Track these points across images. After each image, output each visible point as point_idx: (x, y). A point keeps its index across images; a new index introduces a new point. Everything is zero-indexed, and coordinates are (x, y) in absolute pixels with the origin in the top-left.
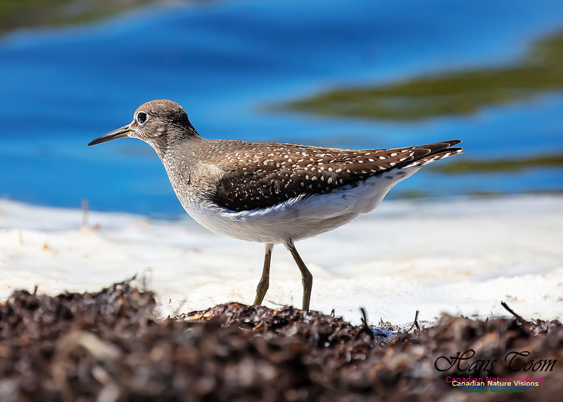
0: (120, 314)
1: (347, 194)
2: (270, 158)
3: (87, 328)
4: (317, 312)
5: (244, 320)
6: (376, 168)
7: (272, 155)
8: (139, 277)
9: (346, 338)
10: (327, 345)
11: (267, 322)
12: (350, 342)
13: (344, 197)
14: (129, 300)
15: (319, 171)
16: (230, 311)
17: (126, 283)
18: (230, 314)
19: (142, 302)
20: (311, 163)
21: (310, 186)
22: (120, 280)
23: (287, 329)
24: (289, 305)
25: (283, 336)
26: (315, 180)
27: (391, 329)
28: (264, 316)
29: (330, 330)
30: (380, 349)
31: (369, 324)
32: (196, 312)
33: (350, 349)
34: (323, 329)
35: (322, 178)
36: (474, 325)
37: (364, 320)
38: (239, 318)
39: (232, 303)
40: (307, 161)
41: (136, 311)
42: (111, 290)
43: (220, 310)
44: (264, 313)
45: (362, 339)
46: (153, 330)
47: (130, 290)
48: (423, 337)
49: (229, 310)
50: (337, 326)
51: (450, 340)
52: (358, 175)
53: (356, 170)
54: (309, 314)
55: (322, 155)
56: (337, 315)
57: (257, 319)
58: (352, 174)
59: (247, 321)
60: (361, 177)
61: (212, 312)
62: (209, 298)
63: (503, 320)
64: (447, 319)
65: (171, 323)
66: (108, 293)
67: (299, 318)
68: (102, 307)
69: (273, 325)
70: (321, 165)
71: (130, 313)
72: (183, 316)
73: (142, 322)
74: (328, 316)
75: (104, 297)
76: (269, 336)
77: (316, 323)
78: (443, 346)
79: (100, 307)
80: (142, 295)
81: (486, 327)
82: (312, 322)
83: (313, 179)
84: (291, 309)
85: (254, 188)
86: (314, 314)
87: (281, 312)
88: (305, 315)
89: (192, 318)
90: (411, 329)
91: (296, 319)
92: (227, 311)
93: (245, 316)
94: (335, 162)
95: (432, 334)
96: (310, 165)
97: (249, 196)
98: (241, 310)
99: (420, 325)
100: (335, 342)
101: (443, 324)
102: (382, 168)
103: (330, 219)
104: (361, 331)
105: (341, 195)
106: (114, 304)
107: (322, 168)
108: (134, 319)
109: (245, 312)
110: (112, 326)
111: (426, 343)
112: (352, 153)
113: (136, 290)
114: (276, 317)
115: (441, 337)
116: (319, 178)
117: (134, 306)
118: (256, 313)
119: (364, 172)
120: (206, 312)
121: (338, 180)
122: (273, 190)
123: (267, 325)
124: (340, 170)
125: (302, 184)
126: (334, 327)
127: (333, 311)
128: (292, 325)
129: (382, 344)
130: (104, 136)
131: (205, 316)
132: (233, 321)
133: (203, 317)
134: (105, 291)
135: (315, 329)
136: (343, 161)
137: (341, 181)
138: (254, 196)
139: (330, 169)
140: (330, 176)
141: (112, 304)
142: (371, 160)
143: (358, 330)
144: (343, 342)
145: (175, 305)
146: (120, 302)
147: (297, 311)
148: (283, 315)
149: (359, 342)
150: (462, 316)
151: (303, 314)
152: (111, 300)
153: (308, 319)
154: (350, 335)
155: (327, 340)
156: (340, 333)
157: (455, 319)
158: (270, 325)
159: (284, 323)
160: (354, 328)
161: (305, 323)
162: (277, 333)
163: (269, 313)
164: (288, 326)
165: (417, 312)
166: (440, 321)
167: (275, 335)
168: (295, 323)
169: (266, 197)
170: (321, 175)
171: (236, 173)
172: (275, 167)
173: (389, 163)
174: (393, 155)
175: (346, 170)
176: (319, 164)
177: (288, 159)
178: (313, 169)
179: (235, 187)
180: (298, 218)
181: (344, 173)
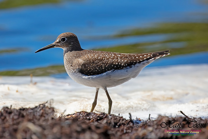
0: (42, 116)
1: (128, 70)
2: (100, 56)
3: (30, 120)
4: (113, 115)
6: (139, 60)
7: (101, 55)
8: (49, 102)
9: (124, 124)
10: (117, 126)
11: (95, 118)
12: (125, 126)
13: (127, 71)
14: (45, 110)
17: (44, 104)
18: (82, 116)
19: (50, 111)
20: (116, 58)
21: (115, 67)
24: (103, 112)
25: (101, 123)
27: (140, 121)
28: (94, 116)
30: (136, 128)
31: (132, 119)
32: (69, 115)
33: (125, 128)
34: (115, 121)
35: (120, 64)
36: (171, 120)
37: (130, 117)
38: (85, 117)
39: (83, 112)
40: (114, 57)
42: (39, 107)
43: (78, 114)
45: (130, 125)
46: (54, 121)
47: (45, 107)
48: (152, 124)
50: (121, 120)
52: (132, 63)
53: (132, 61)
55: (120, 56)
56: (121, 116)
57: (91, 117)
58: (130, 62)
59: (88, 118)
60: (134, 63)
61: (75, 115)
63: (181, 117)
64: (160, 117)
65: (60, 119)
66: (37, 108)
68: (35, 113)
71: (45, 115)
72: (64, 116)
73: (50, 119)
74: (117, 116)
76: (96, 123)
77: (113, 119)
78: (159, 127)
80: (50, 109)
82: (111, 118)
83: (116, 64)
84: (104, 114)
85: (95, 67)
88: (109, 116)
89: (68, 117)
90: (147, 121)
91: (106, 117)
92: (80, 114)
93: (87, 116)
94: (124, 58)
95: (155, 122)
97: (93, 70)
98: (86, 114)
99: (151, 119)
100: (120, 126)
101: (159, 119)
102: (141, 60)
105: (126, 70)
106: (40, 112)
107: (120, 60)
108: (47, 117)
110: (39, 120)
111: (153, 126)
112: (130, 55)
113: (47, 107)
114: (98, 117)
115: (158, 124)
116: (118, 64)
117: (47, 113)
118: (91, 115)
120: (73, 115)
122: (102, 68)
124: (126, 61)
126: (119, 120)
127: (119, 114)
128: (104, 119)
129: (137, 126)
132: (83, 118)
133: (72, 117)
135: (112, 121)
136: (127, 58)
137: (126, 65)
140: (122, 63)
142: (137, 57)
143: (128, 121)
144: (123, 126)
146: (42, 111)
147: (106, 114)
148: (101, 116)
149: (129, 126)
150: (166, 116)
152: (38, 110)
154: (125, 123)
155: (117, 125)
156: (122, 122)
157: (164, 117)
158: (96, 119)
159: (101, 119)
160: (126, 121)
161: (109, 119)
162: (99, 122)
163: (96, 115)
164: (103, 120)
165: (150, 115)
166: (158, 118)
167: (98, 123)
168: (105, 119)
169: (99, 70)
170: (119, 62)
171: (88, 62)
172: (102, 60)
173: (143, 59)
174: (145, 56)
175: (128, 61)
176: (119, 59)
177: (107, 57)
178: (116, 60)
179: (88, 67)
180: (110, 78)
181: (127, 62)
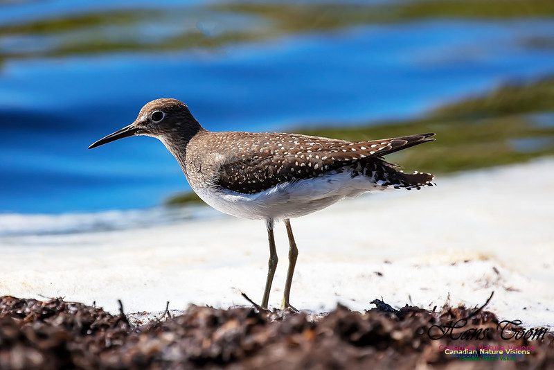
1: (333, 179)
2: (266, 146)
4: (80, 304)
5: (16, 312)
7: (268, 143)
9: (106, 327)
10: (89, 332)
11: (37, 313)
12: (109, 330)
13: (329, 181)
15: (308, 158)
16: (4, 304)
18: (4, 307)
20: (301, 150)
21: (299, 172)
23: (53, 319)
24: (56, 297)
25: (50, 325)
26: (303, 167)
28: (34, 307)
29: (91, 319)
30: (135, 335)
31: (126, 312)
33: (109, 335)
34: (85, 319)
35: (310, 165)
36: (217, 314)
37: (121, 310)
38: (12, 310)
39: (6, 297)
40: (298, 149)
44: (33, 305)
45: (120, 327)
48: (172, 325)
49: (3, 302)
50: (98, 316)
51: (196, 327)
52: (341, 162)
53: (340, 157)
54: (73, 305)
55: (312, 144)
56: (98, 306)
57: (27, 310)
58: (336, 161)
59: (19, 312)
60: (344, 164)
63: (243, 309)
64: (193, 309)
67: (64, 309)
69: (42, 315)
70: (309, 153)
74: (89, 307)
76: (38, 325)
77: (79, 314)
78: (191, 332)
81: (228, 316)
82: (76, 312)
83: (302, 165)
84: (58, 301)
85: (251, 173)
87: (48, 304)
88: (70, 306)
90: (163, 317)
91: (62, 310)
92: (1, 304)
93: (17, 308)
94: (322, 150)
95: (180, 322)
96: (300, 153)
97: (247, 180)
98: (14, 303)
99: (171, 313)
100: (96, 330)
101: (190, 313)
102: (362, 156)
103: (317, 200)
104: (119, 320)
105: (327, 179)
107: (310, 156)
109: (17, 304)
111: (175, 330)
112: (338, 142)
114: (44, 309)
115: (188, 324)
116: (307, 164)
118: (27, 305)
119: (346, 159)
121: (324, 166)
122: (267, 175)
123: (36, 316)
124: (326, 157)
125: (292, 169)
126: (95, 317)
127: (94, 303)
128: (58, 315)
129: (138, 331)
132: (7, 312)
135: (78, 319)
136: (328, 150)
137: (326, 167)
139: (317, 157)
140: (317, 163)
142: (353, 150)
143: (115, 319)
144: (103, 330)
147: (63, 303)
148: (51, 306)
149: (117, 330)
150: (207, 306)
151: (67, 306)
153: (73, 309)
154: (109, 324)
155: (89, 328)
156: (100, 322)
157: (202, 308)
158: (39, 315)
159: (51, 314)
160: (112, 317)
161: (70, 314)
162: (45, 322)
163: (38, 305)
164: (54, 316)
165: (168, 303)
166: (188, 310)
167: (43, 325)
168: (61, 314)
169: (261, 181)
170: (309, 162)
171: (236, 160)
172: (269, 154)
173: (369, 152)
174: (373, 146)
175: (331, 158)
177: (281, 147)
179: (235, 172)
180: (289, 200)
181: (329, 160)
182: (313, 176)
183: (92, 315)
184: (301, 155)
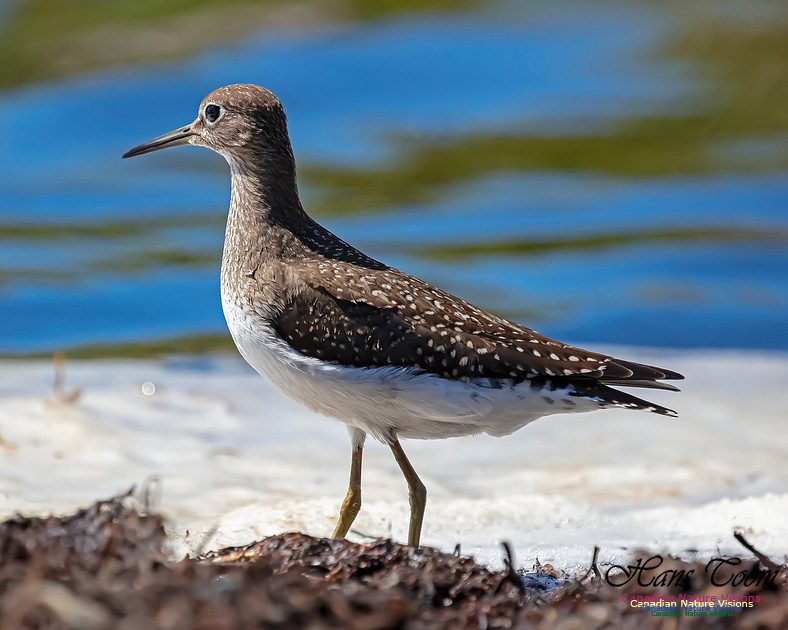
0: (107, 552)
3: (52, 575)
4: (431, 549)
5: (310, 563)
7: (389, 287)
8: (138, 491)
9: (479, 593)
10: (448, 602)
11: (349, 566)
12: (486, 599)
13: (475, 395)
14: (121, 529)
15: (453, 340)
16: (288, 548)
17: (117, 501)
18: (288, 553)
19: (145, 532)
20: (444, 322)
22: (106, 495)
23: (382, 577)
24: (386, 536)
25: (376, 588)
26: (440, 352)
27: (553, 576)
28: (344, 555)
29: (453, 578)
30: (535, 610)
31: (517, 567)
32: (232, 549)
33: (486, 609)
34: (441, 577)
35: (453, 353)
37: (509, 562)
38: (303, 558)
39: (292, 534)
41: (133, 547)
42: (93, 512)
43: (272, 545)
44: (343, 550)
45: (506, 594)
46: (161, 579)
47: (124, 512)
48: (605, 591)
49: (286, 545)
50: (464, 572)
53: (509, 360)
54: (418, 552)
55: (465, 317)
56: (465, 553)
57: (332, 560)
58: (500, 364)
59: (316, 563)
60: (513, 374)
61: (258, 548)
62: (252, 528)
65: (191, 566)
66: (87, 517)
67: (401, 558)
68: (78, 541)
69: (360, 570)
70: (458, 333)
71: (123, 551)
72: (210, 555)
73: (144, 566)
74: (449, 556)
75: (81, 524)
76: (353, 587)
77: (429, 567)
79: (73, 540)
80: (143, 520)
82: (423, 566)
83: (438, 349)
84: (388, 544)
86: (426, 552)
87: (373, 549)
88: (411, 553)
89: (226, 558)
90: (586, 577)
91: (397, 560)
92: (282, 547)
93: (313, 555)
94: (481, 335)
96: (441, 326)
97: (331, 339)
98: (306, 545)
99: (602, 569)
100: (460, 598)
102: (549, 372)
104: (504, 581)
105: (471, 391)
106: (97, 536)
107: (458, 338)
108: (130, 561)
109: (312, 548)
110: (94, 572)
111: (610, 600)
112: (512, 330)
113: (133, 512)
114: (363, 558)
116: (449, 351)
117: (131, 539)
118: (331, 550)
119: (520, 368)
120: (249, 548)
121: (476, 365)
123: (349, 570)
124: (484, 351)
126: (459, 574)
127: (458, 547)
128: (389, 570)
129: (538, 602)
130: (148, 142)
131: (247, 554)
132: (292, 563)
133: (243, 557)
134: (82, 514)
135: (428, 579)
136: (493, 338)
137: (480, 368)
138: (339, 342)
139: (470, 344)
140: (466, 355)
141: (93, 536)
142: (536, 353)
143: (498, 578)
144: (473, 598)
145: (196, 539)
146: (107, 532)
147: (398, 548)
148: (376, 553)
149: (501, 598)
150: (669, 555)
151: (407, 553)
152: (91, 529)
153: (416, 560)
154: (486, 588)
155: (448, 596)
156: (469, 584)
158: (354, 571)
159: (377, 567)
160: (492, 575)
161: (412, 568)
162: (365, 583)
163: (352, 550)
164: (383, 573)
165: (596, 550)
167: (363, 588)
168: (395, 567)
169: (357, 350)
170: (453, 348)
173: (562, 369)
174: (573, 359)
175: (493, 354)
176: (456, 329)
177: (411, 302)
178: (444, 333)
182: (452, 377)
183: (454, 571)
184: (442, 329)
